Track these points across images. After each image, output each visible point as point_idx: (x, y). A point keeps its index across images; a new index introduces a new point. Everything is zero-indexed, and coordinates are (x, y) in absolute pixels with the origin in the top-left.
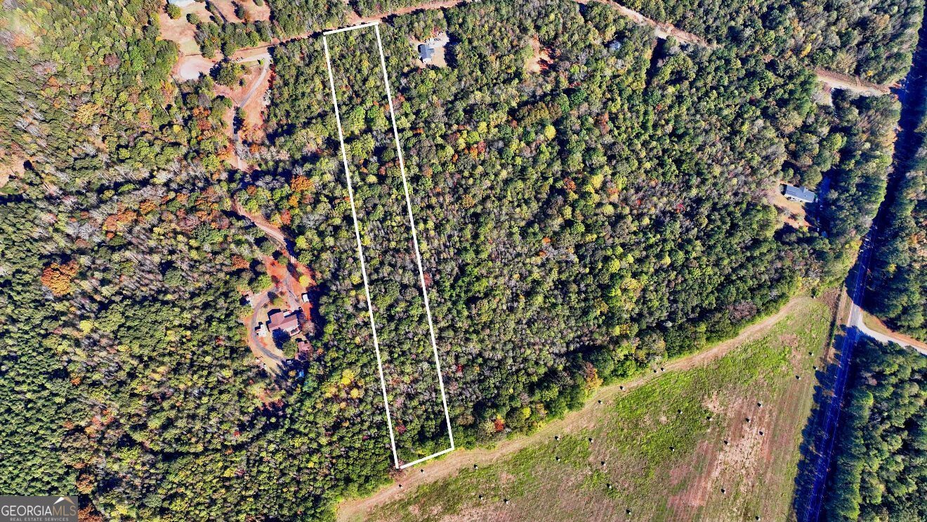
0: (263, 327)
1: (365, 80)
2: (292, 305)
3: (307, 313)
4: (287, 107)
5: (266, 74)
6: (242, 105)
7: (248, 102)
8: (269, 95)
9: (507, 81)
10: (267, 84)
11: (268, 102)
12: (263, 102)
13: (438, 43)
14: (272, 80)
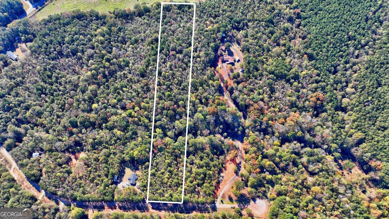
0: (237, 60)
1: (169, 165)
2: (225, 65)
3: (220, 61)
4: (212, 164)
5: (220, 193)
6: (235, 177)
7: (232, 178)
8: (221, 178)
9: (100, 143)
10: (221, 186)
11: (222, 174)
12: (224, 175)
13: (124, 184)
14: (217, 187)
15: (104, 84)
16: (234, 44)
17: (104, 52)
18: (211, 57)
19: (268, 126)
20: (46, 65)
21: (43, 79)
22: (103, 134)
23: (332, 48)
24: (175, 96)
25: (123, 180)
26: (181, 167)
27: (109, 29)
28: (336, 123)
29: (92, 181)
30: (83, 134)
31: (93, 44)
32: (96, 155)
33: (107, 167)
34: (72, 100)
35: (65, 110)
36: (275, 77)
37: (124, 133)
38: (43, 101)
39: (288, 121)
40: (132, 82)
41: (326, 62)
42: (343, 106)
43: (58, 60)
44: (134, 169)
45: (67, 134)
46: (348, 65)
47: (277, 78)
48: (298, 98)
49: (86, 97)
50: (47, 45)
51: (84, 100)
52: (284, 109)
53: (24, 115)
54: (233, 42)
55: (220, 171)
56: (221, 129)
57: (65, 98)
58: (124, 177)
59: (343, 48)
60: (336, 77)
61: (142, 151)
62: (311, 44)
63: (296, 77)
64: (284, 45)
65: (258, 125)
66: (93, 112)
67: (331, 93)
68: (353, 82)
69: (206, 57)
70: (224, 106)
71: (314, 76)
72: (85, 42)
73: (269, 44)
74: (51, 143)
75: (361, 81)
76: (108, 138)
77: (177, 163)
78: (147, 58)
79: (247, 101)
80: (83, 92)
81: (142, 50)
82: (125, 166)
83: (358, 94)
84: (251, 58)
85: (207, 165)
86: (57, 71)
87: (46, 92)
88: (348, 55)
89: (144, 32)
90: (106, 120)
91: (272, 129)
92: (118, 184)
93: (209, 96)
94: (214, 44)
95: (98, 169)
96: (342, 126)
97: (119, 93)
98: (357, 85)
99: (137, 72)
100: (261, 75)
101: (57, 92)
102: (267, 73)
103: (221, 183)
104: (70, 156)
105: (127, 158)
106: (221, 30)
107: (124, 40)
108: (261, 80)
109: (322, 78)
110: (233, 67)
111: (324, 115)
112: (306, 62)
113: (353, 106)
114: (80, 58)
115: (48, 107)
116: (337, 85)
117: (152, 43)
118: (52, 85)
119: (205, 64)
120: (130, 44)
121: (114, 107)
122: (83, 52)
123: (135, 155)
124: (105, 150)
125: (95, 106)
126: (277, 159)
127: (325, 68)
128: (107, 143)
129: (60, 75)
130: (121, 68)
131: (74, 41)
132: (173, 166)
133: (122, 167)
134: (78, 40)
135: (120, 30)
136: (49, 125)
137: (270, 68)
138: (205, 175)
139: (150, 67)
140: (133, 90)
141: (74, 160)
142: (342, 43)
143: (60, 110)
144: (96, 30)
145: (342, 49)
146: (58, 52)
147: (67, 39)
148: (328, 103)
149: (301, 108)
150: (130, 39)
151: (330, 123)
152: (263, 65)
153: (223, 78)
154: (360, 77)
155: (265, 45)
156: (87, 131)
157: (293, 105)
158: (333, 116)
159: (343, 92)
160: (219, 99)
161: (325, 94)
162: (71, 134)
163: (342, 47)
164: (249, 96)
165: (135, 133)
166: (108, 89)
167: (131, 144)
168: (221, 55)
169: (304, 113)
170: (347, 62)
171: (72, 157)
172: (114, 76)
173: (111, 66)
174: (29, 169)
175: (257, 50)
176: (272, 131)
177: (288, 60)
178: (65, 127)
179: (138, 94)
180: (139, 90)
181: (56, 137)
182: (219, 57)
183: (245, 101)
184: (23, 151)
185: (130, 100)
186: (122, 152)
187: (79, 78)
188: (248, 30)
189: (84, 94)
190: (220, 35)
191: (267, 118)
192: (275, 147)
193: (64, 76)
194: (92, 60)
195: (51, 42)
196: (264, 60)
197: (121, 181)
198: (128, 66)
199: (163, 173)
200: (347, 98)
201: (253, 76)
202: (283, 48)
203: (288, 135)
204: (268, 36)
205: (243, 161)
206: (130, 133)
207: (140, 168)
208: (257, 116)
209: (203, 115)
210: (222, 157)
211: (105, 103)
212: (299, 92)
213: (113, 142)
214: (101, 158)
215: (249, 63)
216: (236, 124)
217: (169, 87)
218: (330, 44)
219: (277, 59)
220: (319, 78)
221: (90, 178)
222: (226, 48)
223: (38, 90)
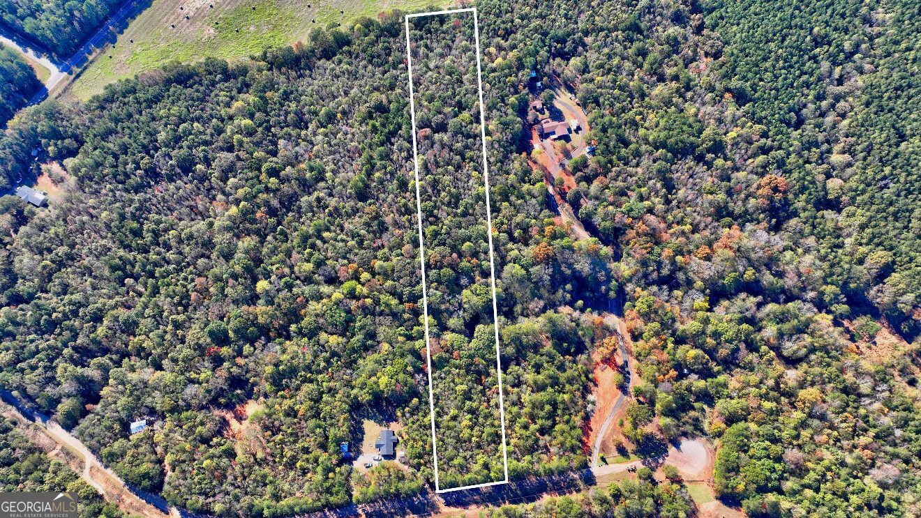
0: (574, 127)
1: (467, 396)
2: (549, 144)
3: (535, 135)
5: (596, 441)
6: (621, 399)
8: (590, 407)
9: (293, 372)
10: (593, 425)
11: (590, 397)
12: (596, 399)
13: (368, 459)
14: (586, 429)
15: (274, 230)
16: (559, 92)
17: (259, 154)
18: (516, 130)
19: (676, 268)
20: (123, 207)
21: (121, 242)
22: (295, 350)
23: (784, 68)
24: (448, 233)
25: (363, 449)
26: (495, 395)
27: (260, 97)
28: (823, 238)
29: (291, 465)
30: (246, 357)
31: (230, 140)
32: (287, 403)
33: (320, 427)
34: (203, 280)
35: (191, 308)
36: (669, 154)
37: (345, 340)
38: (131, 293)
39: (720, 251)
40: (340, 215)
41: (776, 103)
42: (830, 197)
43: (149, 190)
44: (383, 420)
45: (206, 364)
46: (824, 104)
47: (675, 156)
48: (729, 193)
49: (238, 269)
50: (116, 157)
51: (235, 276)
52: (702, 225)
53: (92, 335)
54: (555, 87)
55: (586, 391)
56: (568, 292)
57: (185, 279)
58: (364, 443)
59: (808, 64)
60: (805, 134)
61: (397, 373)
62: (736, 67)
63: (718, 148)
64: (676, 78)
65: (654, 270)
66: (261, 301)
67: (800, 173)
68: (843, 139)
69: (504, 130)
70: (566, 239)
71: (755, 138)
72: (208, 138)
73: (641, 79)
74: (173, 392)
75: (861, 133)
76: (309, 357)
77: (484, 389)
78: (365, 155)
79: (617, 219)
80: (228, 256)
81: (349, 136)
82: (360, 415)
83: (859, 164)
84: (606, 119)
85: (555, 382)
86: (153, 216)
87: (135, 271)
88: (820, 79)
89: (346, 94)
90: (294, 315)
91: (685, 274)
92: (354, 462)
93: (528, 220)
94: (517, 99)
95: (300, 434)
96: (837, 241)
97: (313, 246)
98: (853, 145)
99: (348, 191)
100: (637, 154)
101: (161, 266)
102: (651, 148)
103: (592, 419)
104: (223, 414)
105: (365, 397)
106: (526, 64)
107: (302, 120)
108: (638, 165)
109: (773, 141)
110: (568, 146)
111: (793, 222)
112: (731, 110)
113: (854, 193)
114: (203, 178)
115: (146, 306)
116: (810, 151)
117: (371, 117)
118: (147, 252)
119: (504, 147)
120: (318, 127)
121: (308, 280)
122: (207, 161)
123: (382, 387)
124: (307, 387)
125: (262, 285)
126: (710, 342)
127: (777, 116)
128: (308, 368)
129: (162, 225)
130: (307, 187)
131: (180, 138)
132: (475, 397)
133: (354, 419)
134: (190, 134)
135: (286, 96)
136: (159, 350)
137: (655, 134)
138: (554, 405)
139: (377, 175)
140: (347, 234)
141: (234, 424)
142: (803, 55)
143: (179, 308)
144: (228, 105)
145: (805, 68)
146: (146, 171)
147: (162, 136)
148: (796, 195)
149: (740, 216)
150: (316, 113)
151: (811, 241)
152: (637, 130)
153: (549, 173)
154: (857, 126)
155: (631, 83)
156: (255, 349)
157: (721, 213)
158: (813, 223)
159: (825, 166)
160: (553, 224)
161: (787, 175)
162: (218, 361)
163: (804, 64)
164: (619, 206)
165: (372, 335)
166: (287, 241)
167: (367, 363)
168: (534, 121)
169: (749, 226)
170: (820, 97)
171: (229, 416)
172: (295, 208)
173: (282, 186)
174: (131, 463)
175: (617, 99)
176: (687, 278)
177: (691, 110)
178: (199, 348)
179: (361, 243)
180: (363, 232)
181: (182, 373)
182: (531, 126)
183: (613, 219)
184: (106, 423)
185: (344, 258)
186: (349, 384)
187: (211, 225)
188: (588, 55)
189: (231, 262)
190: (525, 75)
191: (671, 250)
192: (700, 314)
193: (172, 225)
194: (234, 177)
195: (125, 149)
196: (638, 118)
197: (359, 453)
198: (323, 179)
199: (454, 418)
200: (837, 176)
201: (619, 159)
202: (674, 85)
203: (725, 282)
204: (634, 63)
205: (631, 358)
206: (359, 336)
207: (399, 414)
208: (646, 248)
209: (522, 266)
210: (582, 358)
211: (285, 276)
212: (729, 180)
213: (323, 364)
214: (302, 409)
215: (604, 130)
216: (601, 276)
217: (432, 215)
218: (777, 60)
219: (666, 111)
220: (769, 142)
221: (285, 459)
222: (543, 105)
223: (114, 269)
